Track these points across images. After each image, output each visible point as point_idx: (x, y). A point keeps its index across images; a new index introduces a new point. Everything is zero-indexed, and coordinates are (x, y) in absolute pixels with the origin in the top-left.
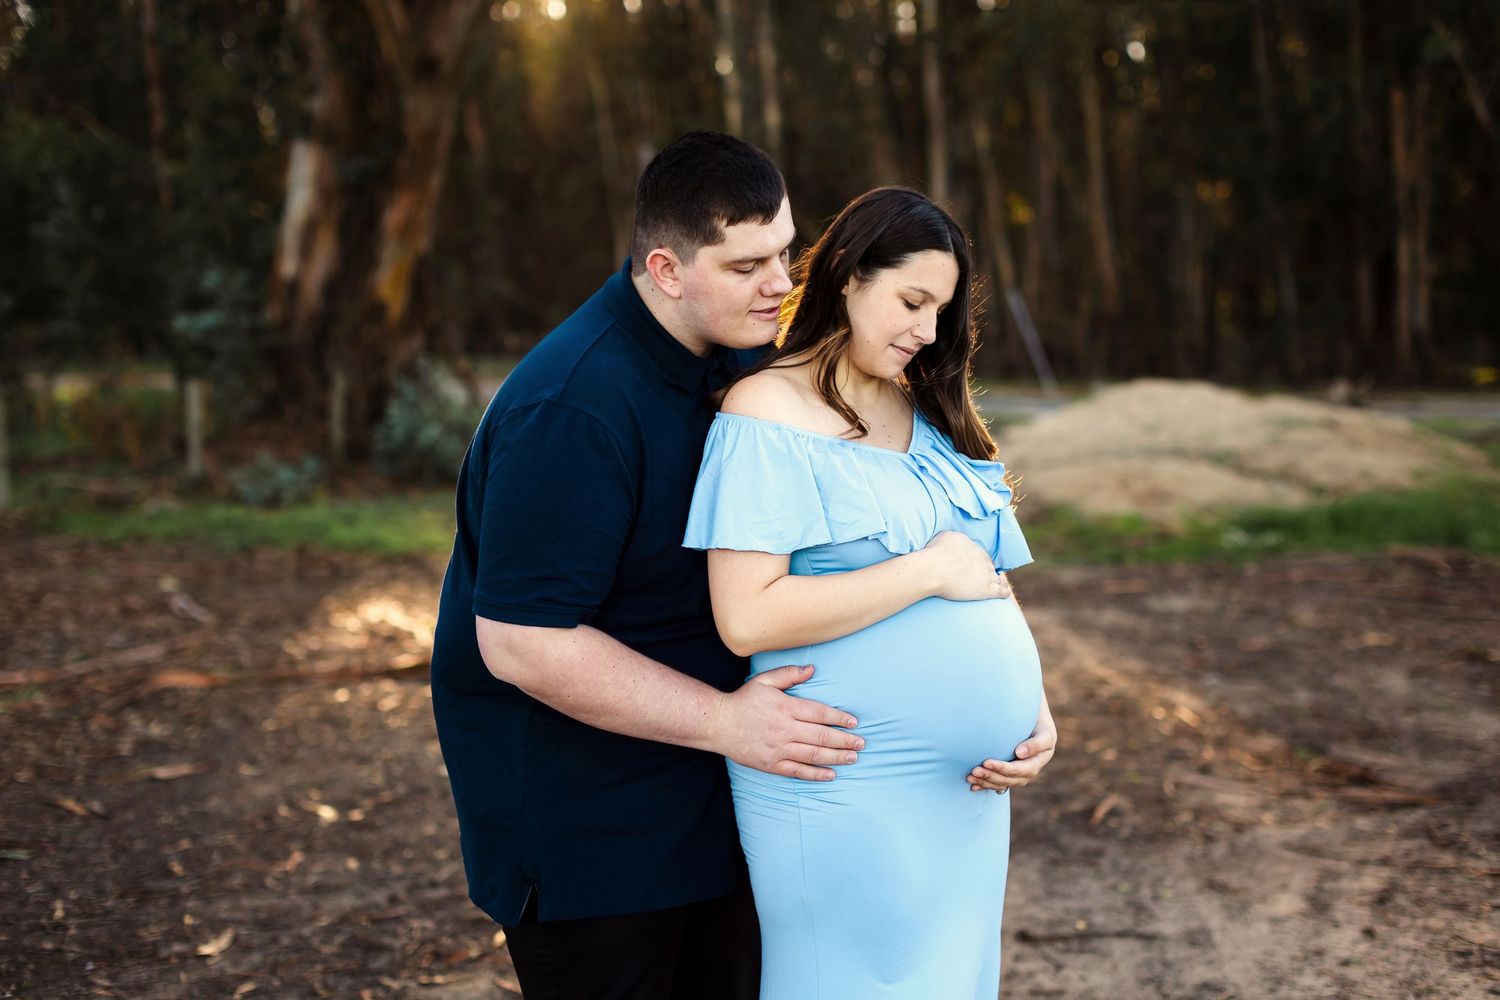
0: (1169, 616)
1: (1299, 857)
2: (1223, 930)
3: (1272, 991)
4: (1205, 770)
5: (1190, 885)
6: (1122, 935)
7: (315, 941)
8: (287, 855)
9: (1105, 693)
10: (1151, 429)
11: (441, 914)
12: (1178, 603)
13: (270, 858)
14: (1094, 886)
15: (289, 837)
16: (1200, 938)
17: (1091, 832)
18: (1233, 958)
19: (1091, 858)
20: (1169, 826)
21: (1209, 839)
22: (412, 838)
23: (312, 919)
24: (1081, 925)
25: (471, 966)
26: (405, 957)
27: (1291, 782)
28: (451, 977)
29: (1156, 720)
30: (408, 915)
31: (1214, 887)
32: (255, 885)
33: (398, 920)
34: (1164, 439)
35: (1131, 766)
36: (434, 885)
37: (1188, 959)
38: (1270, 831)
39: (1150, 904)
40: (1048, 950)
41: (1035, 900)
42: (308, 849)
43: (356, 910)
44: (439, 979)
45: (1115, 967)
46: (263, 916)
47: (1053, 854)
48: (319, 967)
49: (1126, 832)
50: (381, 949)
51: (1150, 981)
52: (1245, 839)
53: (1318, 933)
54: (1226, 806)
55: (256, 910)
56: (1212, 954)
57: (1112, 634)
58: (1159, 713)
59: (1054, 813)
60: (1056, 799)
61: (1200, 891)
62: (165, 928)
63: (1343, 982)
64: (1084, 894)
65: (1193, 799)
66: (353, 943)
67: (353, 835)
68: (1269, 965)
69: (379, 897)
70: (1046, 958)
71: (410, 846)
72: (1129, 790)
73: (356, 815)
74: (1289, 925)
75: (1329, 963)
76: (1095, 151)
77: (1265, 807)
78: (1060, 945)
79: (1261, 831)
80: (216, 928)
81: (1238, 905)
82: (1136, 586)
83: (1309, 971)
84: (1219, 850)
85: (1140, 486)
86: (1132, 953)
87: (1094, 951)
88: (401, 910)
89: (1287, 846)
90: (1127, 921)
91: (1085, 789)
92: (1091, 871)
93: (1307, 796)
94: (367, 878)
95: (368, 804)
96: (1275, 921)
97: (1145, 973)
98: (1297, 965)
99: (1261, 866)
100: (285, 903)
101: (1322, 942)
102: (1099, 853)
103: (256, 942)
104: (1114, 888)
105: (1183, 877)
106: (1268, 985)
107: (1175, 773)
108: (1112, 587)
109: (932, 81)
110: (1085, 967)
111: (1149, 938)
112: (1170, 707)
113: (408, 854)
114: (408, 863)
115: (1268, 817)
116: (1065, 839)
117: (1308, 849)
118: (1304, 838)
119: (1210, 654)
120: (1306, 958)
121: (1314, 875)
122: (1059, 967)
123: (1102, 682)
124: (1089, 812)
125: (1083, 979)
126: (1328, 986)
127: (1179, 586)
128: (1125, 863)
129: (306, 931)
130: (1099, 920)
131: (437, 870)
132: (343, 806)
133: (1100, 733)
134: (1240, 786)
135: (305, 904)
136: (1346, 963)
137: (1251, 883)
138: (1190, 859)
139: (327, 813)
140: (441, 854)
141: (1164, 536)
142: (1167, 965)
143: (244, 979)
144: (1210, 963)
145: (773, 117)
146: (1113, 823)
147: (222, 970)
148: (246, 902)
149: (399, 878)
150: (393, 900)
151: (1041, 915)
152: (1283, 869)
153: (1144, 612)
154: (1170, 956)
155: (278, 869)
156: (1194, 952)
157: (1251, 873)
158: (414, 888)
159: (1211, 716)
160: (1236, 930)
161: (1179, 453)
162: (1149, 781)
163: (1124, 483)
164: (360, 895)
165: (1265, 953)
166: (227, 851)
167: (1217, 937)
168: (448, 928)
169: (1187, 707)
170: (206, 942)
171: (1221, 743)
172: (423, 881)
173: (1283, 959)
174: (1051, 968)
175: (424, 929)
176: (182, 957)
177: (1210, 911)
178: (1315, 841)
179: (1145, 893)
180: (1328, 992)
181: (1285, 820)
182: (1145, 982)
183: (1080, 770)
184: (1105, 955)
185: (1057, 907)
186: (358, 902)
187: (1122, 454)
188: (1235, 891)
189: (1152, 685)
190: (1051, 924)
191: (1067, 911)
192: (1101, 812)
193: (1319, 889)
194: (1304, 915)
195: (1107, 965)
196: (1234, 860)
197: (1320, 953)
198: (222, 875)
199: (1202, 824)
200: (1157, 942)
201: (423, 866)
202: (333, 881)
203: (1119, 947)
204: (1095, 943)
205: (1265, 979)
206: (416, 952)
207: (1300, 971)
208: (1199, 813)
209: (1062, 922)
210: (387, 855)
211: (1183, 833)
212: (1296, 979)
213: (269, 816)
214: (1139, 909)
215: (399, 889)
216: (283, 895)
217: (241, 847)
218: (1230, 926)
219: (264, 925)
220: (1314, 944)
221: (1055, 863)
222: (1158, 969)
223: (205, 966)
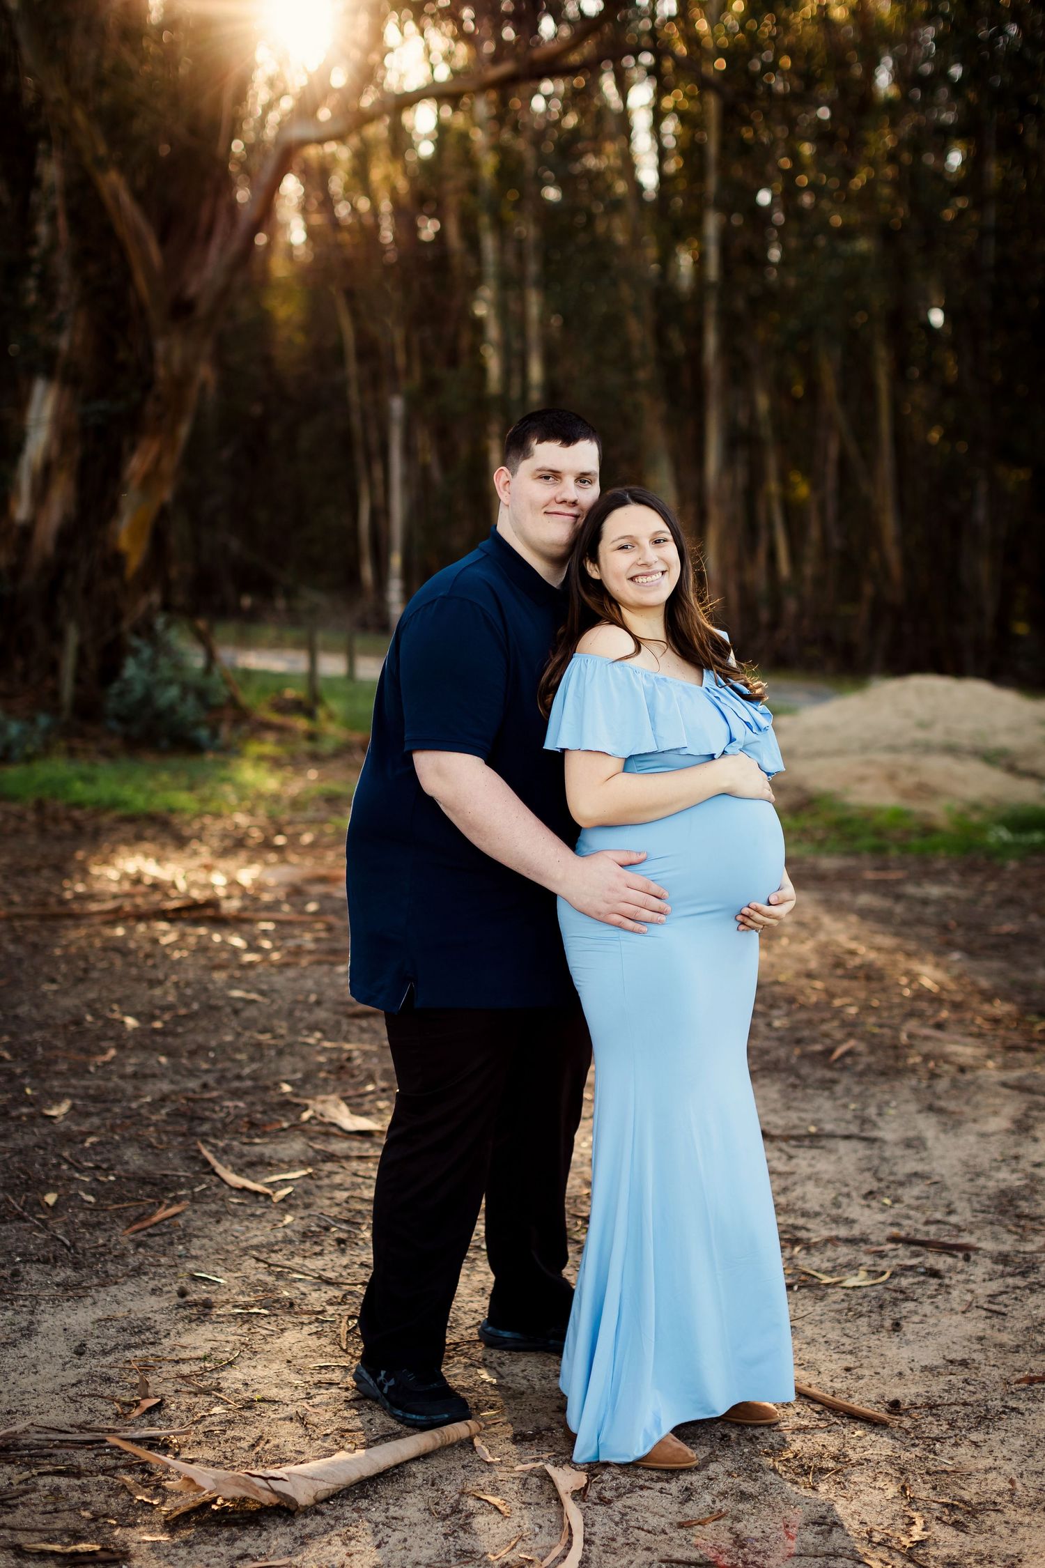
0: (925, 902)
1: (1016, 1093)
2: (937, 1138)
3: (971, 1180)
4: (939, 1026)
5: (913, 1107)
6: (847, 1137)
7: (144, 1111)
8: (104, 1051)
9: (853, 962)
10: (923, 725)
11: (249, 1098)
12: (934, 891)
13: (89, 1053)
14: (828, 1105)
15: (100, 1038)
16: (915, 1143)
17: (830, 1067)
18: (943, 1157)
19: (827, 1085)
20: (900, 1064)
21: (933, 1076)
22: (213, 1043)
23: (137, 1097)
24: (813, 1129)
25: (282, 1134)
26: (225, 1125)
27: (1017, 1039)
28: (266, 1140)
29: (899, 985)
30: (221, 1098)
31: (931, 1108)
32: (80, 1071)
33: (211, 1100)
34: (936, 735)
35: (872, 1020)
36: (239, 1077)
37: (903, 1157)
38: (991, 1071)
39: (874, 1117)
40: (783, 1145)
41: (774, 1111)
42: (121, 1047)
43: (174, 1092)
44: (257, 1140)
45: (840, 1158)
46: (91, 1092)
47: (792, 1080)
48: (152, 1129)
49: (860, 1067)
50: (203, 1120)
51: (869, 1169)
52: (968, 1076)
53: (1018, 1144)
54: (956, 1054)
55: (87, 1088)
56: (924, 1154)
57: (865, 914)
58: (904, 981)
59: (797, 1051)
60: (799, 1041)
61: (920, 1112)
62: (10, 1096)
63: (1032, 1177)
64: (819, 1109)
65: (927, 1047)
66: (176, 1114)
67: (159, 1039)
68: (972, 1163)
69: (193, 1084)
70: (781, 1150)
71: (213, 1049)
72: (869, 1038)
73: (158, 1025)
74: (992, 1139)
75: (1024, 1164)
76: (885, 425)
77: (989, 1057)
78: (793, 1143)
79: (980, 1073)
80: (57, 1099)
81: (951, 1122)
82: (893, 875)
83: (1004, 1168)
84: (942, 1085)
85: (908, 781)
86: (855, 1151)
87: (822, 1148)
88: (215, 1094)
89: (1004, 1085)
90: (854, 1129)
91: (826, 1035)
92: (826, 1093)
93: (1029, 1050)
94: (176, 1069)
95: (167, 1017)
96: (983, 1135)
97: (864, 1164)
98: (995, 1164)
99: (979, 1097)
100: (111, 1085)
101: (1021, 1151)
102: (834, 1082)
103: (92, 1109)
104: (845, 1106)
105: (907, 1101)
106: (968, 1176)
107: (912, 1025)
108: (870, 875)
109: (711, 341)
110: (813, 1158)
111: (872, 1141)
112: (913, 977)
113: (212, 1055)
114: (214, 1061)
115: (991, 1064)
116: (805, 1070)
117: (1020, 1088)
118: (1020, 1079)
119: (959, 936)
120: (1003, 1161)
121: (1024, 1106)
122: (790, 1157)
123: (853, 953)
124: (830, 1051)
125: (810, 1165)
126: (1019, 1179)
127: (939, 877)
128: (857, 1090)
129: (134, 1105)
130: (829, 1127)
131: (242, 1067)
132: (145, 1017)
133: (846, 993)
134: (969, 1040)
135: (129, 1088)
136: (1038, 1165)
137: (967, 1109)
138: (915, 1090)
139: (131, 1022)
140: (242, 1057)
141: (928, 831)
142: (884, 1159)
143: (90, 1134)
144: (922, 1160)
145: (536, 371)
146: (848, 1061)
147: (68, 1128)
148: (74, 1081)
149: (207, 1071)
150: (205, 1086)
151: (779, 1122)
152: (998, 1101)
153: (898, 897)
154: (887, 1154)
155: (100, 1059)
156: (910, 1152)
157: (968, 1102)
158: (221, 1079)
159: (952, 986)
160: (947, 1140)
161: (951, 750)
162: (887, 1031)
163: (892, 777)
164: (172, 1082)
165: (970, 1155)
166: (48, 1046)
167: (930, 1143)
168: (259, 1108)
169: (929, 976)
170: (50, 1108)
171: (956, 1006)
172: (229, 1075)
173: (984, 1161)
174: (785, 1157)
175: (236, 1107)
176: (31, 1117)
177: (927, 1127)
178: (1029, 1082)
179: (872, 1111)
180: (1018, 1183)
181: (1005, 1067)
182: (862, 1171)
183: (823, 1021)
184: (830, 1151)
185: (793, 1116)
186: (172, 1087)
187: (893, 749)
188: (953, 1113)
189: (900, 957)
190: (786, 1128)
191: (801, 1119)
192: (839, 1051)
193: (1026, 1115)
194: (1009, 1132)
195: (833, 1158)
196: (954, 1092)
197: (1017, 1158)
198: (49, 1063)
199: (931, 1064)
200: (877, 1145)
201: (228, 1064)
202: (148, 1071)
203: (843, 1146)
204: (824, 1142)
205: (965, 1173)
206: (231, 1122)
207: (998, 1169)
208: (927, 1057)
209: (795, 1127)
210: (192, 1054)
211: (913, 1070)
212: (993, 1173)
213: (78, 1022)
214: (864, 1121)
215: (210, 1079)
216: (109, 1079)
217: (59, 1043)
218: (942, 1136)
219: (95, 1099)
220: (1013, 1152)
221: (794, 1086)
222: (876, 1162)
223: (53, 1123)
